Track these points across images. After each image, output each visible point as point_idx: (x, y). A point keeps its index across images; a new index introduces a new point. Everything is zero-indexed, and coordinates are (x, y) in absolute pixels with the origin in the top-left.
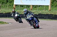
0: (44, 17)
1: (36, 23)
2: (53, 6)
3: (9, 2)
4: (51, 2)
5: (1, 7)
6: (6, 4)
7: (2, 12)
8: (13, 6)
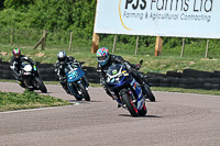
0: (203, 83)
1: (137, 97)
3: (76, 23)
5: (48, 42)
6: (65, 29)
7: (48, 62)
8: (90, 38)
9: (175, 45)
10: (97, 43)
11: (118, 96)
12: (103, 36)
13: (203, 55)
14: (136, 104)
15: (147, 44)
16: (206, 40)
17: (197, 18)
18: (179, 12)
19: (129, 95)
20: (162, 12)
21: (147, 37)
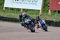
1: (33, 27)
2: (44, 11)
4: (43, 7)
8: (3, 8)
9: (26, 11)
10: (5, 10)
11: (28, 26)
12: (6, 8)
13: (34, 14)
14: (33, 29)
15: (19, 11)
16: (35, 10)
17: (33, 4)
18: (28, 2)
19: (31, 26)
20: (23, 2)
21: (19, 9)
